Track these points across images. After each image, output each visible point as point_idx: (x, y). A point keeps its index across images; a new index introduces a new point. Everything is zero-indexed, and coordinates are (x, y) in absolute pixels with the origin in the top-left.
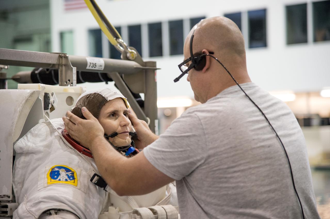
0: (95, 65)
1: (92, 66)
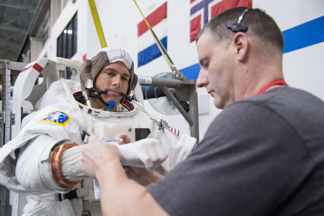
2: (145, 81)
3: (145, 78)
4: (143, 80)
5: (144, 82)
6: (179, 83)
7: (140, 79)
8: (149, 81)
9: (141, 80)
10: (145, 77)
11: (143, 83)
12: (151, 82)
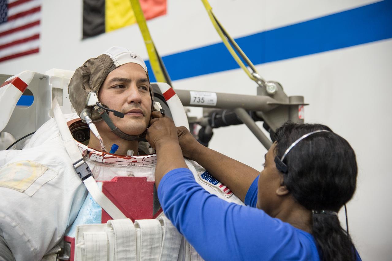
0: (202, 100)
1: (199, 101)
2: (204, 100)
3: (204, 95)
4: (201, 99)
5: (202, 102)
6: (268, 102)
7: (196, 98)
8: (212, 100)
9: (197, 100)
10: (204, 93)
11: (200, 103)
12: (215, 102)
